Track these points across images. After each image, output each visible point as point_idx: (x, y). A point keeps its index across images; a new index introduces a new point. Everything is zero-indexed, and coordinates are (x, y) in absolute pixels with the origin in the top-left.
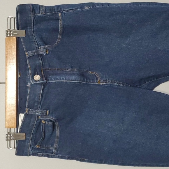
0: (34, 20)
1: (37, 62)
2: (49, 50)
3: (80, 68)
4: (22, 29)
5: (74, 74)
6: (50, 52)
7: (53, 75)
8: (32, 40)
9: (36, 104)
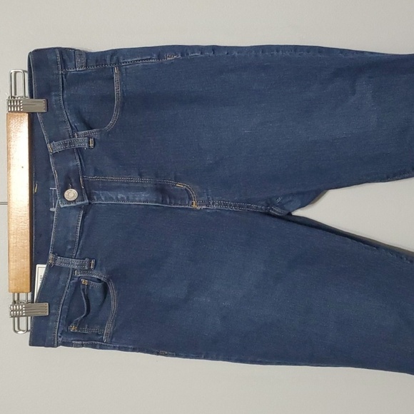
0: (64, 79)
1: (71, 164)
2: (94, 139)
3: (157, 177)
4: (40, 96)
5: (144, 189)
6: (97, 145)
7: (102, 190)
8: (60, 119)
9: (69, 247)
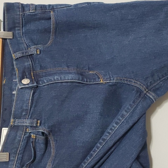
0: (23, 19)
1: (26, 64)
2: (40, 50)
3: (78, 68)
4: (9, 30)
5: (71, 73)
7: (45, 76)
8: (20, 42)
9: (24, 113)
